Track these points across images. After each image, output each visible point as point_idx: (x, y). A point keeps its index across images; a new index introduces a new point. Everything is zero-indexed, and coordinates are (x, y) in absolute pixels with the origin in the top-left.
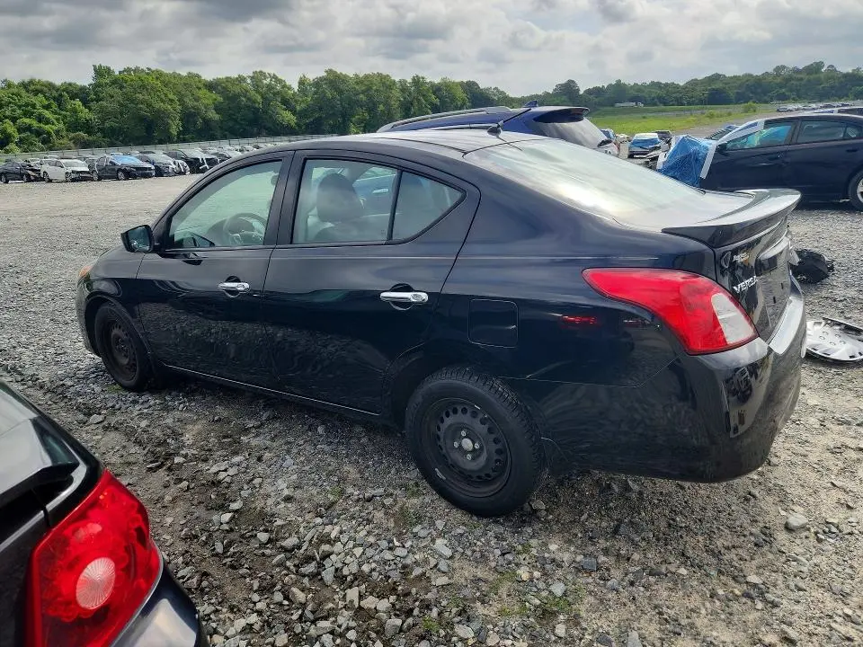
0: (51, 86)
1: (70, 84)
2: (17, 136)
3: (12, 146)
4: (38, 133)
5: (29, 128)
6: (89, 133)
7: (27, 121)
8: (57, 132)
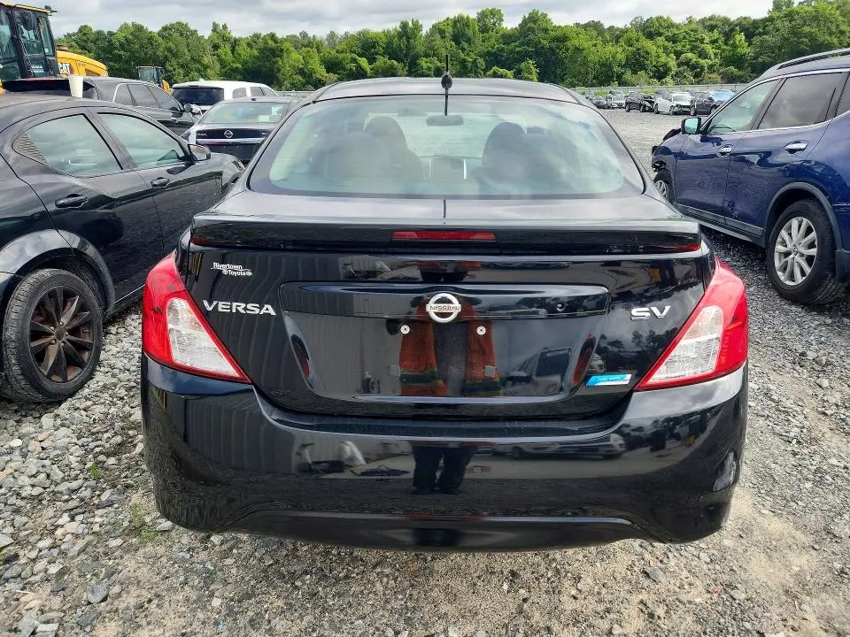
0: (726, 21)
1: (745, 18)
2: (675, 69)
3: (668, 79)
4: (693, 67)
5: (687, 63)
6: (739, 68)
7: (690, 55)
8: (711, 67)
